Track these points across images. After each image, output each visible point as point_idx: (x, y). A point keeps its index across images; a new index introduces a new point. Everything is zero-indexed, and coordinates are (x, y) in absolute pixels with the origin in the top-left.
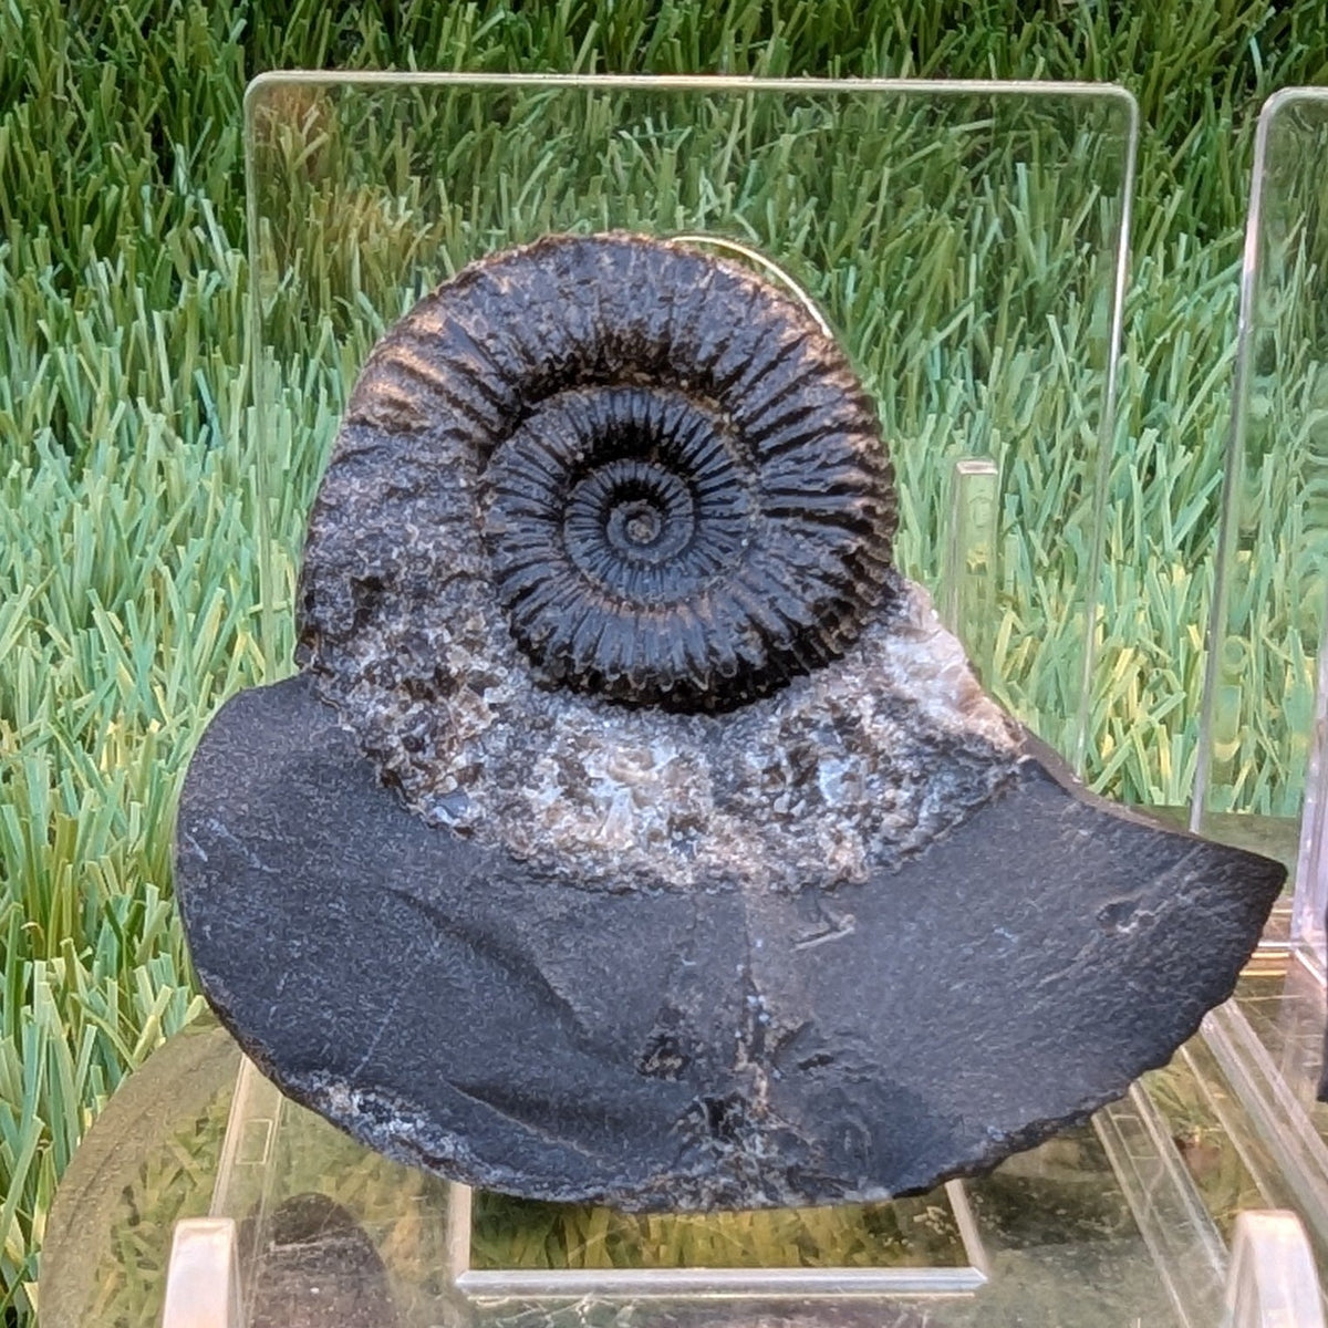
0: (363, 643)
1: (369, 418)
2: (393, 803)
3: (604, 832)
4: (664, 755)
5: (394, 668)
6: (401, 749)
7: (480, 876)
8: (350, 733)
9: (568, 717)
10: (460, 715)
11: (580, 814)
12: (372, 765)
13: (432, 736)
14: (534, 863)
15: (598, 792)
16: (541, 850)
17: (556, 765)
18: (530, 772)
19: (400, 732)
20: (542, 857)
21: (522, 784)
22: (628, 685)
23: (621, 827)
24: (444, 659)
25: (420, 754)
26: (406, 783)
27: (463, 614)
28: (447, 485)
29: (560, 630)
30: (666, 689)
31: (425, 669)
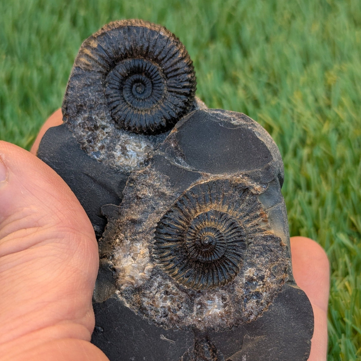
0: (78, 118)
1: (81, 67)
2: (84, 153)
3: (130, 163)
4: (144, 145)
5: (85, 124)
6: (87, 142)
7: (103, 171)
8: (75, 138)
9: (123, 136)
10: (99, 134)
11: (125, 158)
12: (80, 145)
13: (94, 139)
14: (115, 169)
15: (130, 154)
16: (117, 166)
17: (120, 147)
18: (115, 148)
19: (86, 138)
20: (117, 168)
21: (113, 150)
22: (136, 130)
23: (134, 161)
24: (96, 122)
25: (91, 144)
26: (88, 150)
27: (100, 112)
28: (98, 84)
29: (122, 117)
30: (145, 131)
31: (92, 125)
